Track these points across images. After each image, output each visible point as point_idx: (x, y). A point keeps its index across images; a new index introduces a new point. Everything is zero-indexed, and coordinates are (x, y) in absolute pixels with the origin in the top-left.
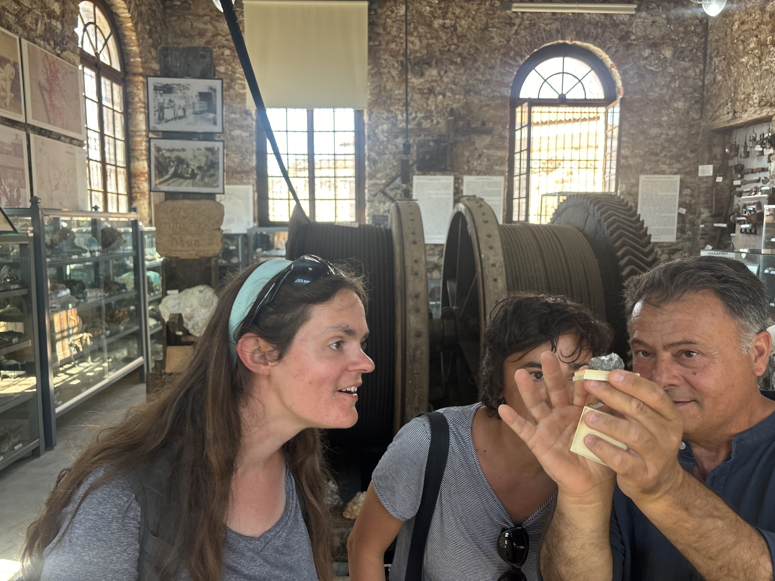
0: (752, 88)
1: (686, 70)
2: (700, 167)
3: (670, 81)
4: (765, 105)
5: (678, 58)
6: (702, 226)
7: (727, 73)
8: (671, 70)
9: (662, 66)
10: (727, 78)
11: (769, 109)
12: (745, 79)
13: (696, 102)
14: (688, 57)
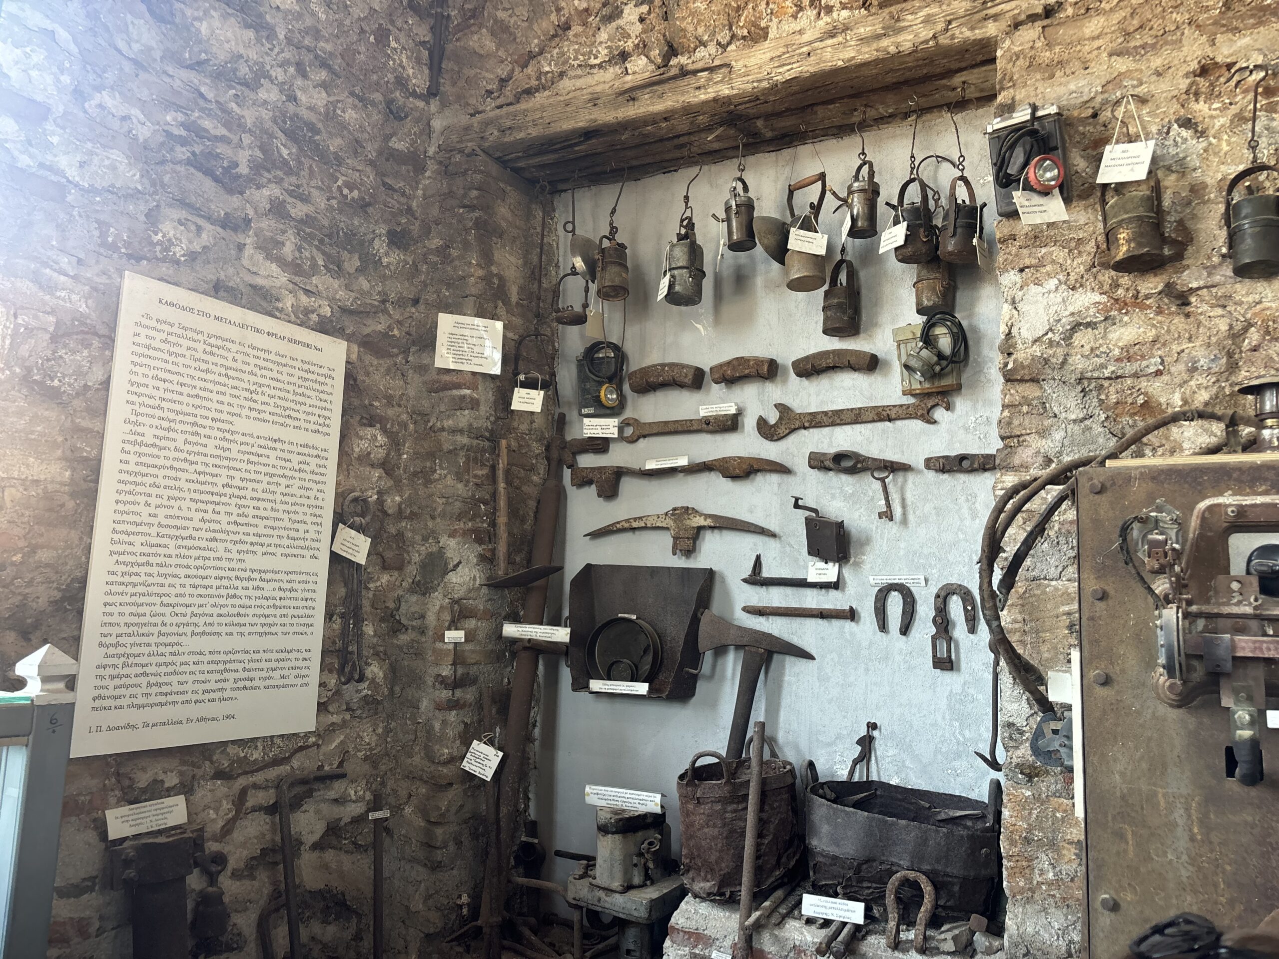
2: (446, 322)
6: (454, 636)
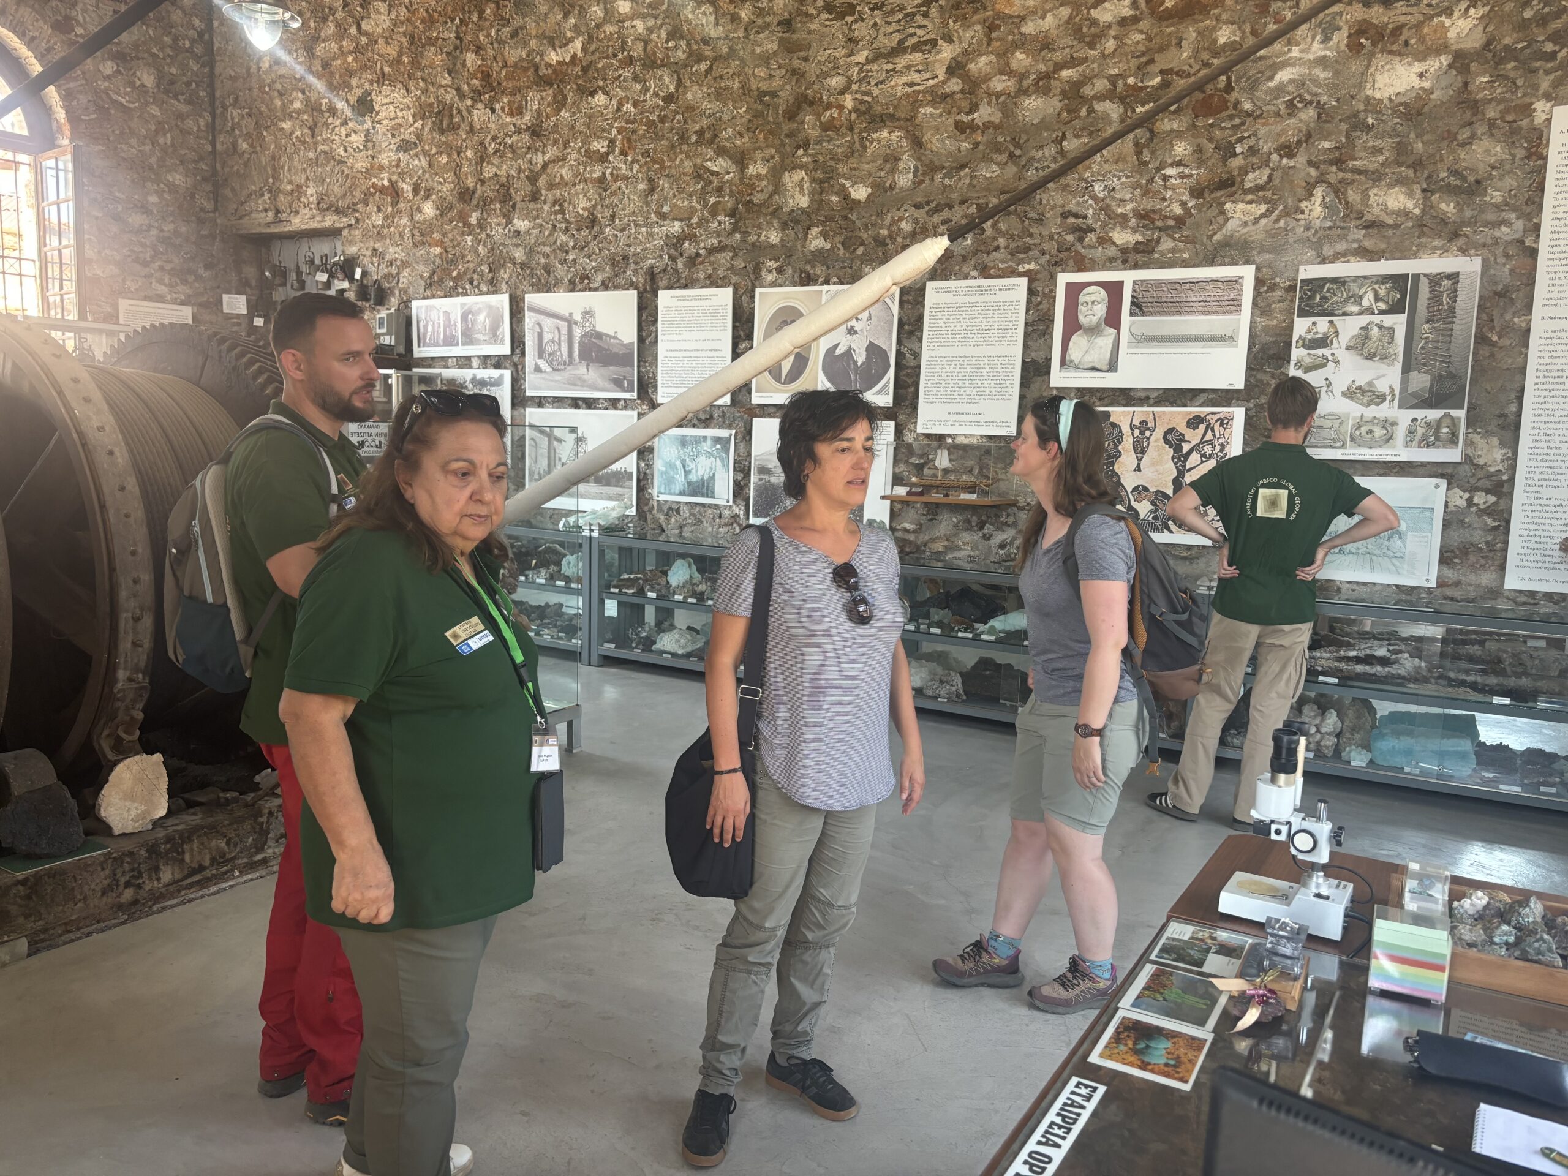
0: (304, 177)
1: (181, 116)
2: (225, 297)
3: (157, 132)
4: (328, 209)
5: (167, 92)
7: (256, 140)
8: (155, 110)
9: (139, 101)
10: (258, 149)
11: (335, 218)
12: (291, 158)
13: (204, 179)
14: (183, 94)
